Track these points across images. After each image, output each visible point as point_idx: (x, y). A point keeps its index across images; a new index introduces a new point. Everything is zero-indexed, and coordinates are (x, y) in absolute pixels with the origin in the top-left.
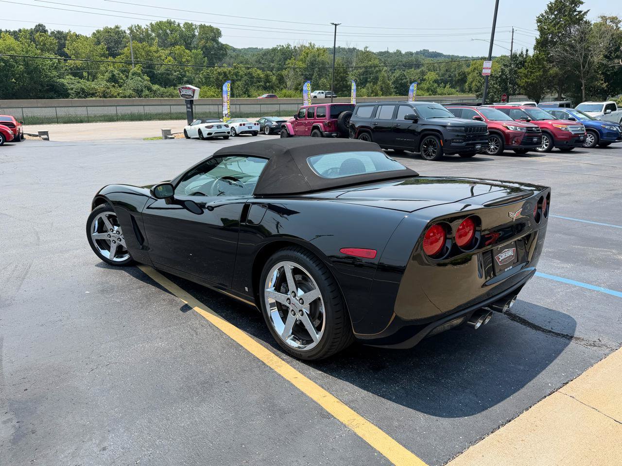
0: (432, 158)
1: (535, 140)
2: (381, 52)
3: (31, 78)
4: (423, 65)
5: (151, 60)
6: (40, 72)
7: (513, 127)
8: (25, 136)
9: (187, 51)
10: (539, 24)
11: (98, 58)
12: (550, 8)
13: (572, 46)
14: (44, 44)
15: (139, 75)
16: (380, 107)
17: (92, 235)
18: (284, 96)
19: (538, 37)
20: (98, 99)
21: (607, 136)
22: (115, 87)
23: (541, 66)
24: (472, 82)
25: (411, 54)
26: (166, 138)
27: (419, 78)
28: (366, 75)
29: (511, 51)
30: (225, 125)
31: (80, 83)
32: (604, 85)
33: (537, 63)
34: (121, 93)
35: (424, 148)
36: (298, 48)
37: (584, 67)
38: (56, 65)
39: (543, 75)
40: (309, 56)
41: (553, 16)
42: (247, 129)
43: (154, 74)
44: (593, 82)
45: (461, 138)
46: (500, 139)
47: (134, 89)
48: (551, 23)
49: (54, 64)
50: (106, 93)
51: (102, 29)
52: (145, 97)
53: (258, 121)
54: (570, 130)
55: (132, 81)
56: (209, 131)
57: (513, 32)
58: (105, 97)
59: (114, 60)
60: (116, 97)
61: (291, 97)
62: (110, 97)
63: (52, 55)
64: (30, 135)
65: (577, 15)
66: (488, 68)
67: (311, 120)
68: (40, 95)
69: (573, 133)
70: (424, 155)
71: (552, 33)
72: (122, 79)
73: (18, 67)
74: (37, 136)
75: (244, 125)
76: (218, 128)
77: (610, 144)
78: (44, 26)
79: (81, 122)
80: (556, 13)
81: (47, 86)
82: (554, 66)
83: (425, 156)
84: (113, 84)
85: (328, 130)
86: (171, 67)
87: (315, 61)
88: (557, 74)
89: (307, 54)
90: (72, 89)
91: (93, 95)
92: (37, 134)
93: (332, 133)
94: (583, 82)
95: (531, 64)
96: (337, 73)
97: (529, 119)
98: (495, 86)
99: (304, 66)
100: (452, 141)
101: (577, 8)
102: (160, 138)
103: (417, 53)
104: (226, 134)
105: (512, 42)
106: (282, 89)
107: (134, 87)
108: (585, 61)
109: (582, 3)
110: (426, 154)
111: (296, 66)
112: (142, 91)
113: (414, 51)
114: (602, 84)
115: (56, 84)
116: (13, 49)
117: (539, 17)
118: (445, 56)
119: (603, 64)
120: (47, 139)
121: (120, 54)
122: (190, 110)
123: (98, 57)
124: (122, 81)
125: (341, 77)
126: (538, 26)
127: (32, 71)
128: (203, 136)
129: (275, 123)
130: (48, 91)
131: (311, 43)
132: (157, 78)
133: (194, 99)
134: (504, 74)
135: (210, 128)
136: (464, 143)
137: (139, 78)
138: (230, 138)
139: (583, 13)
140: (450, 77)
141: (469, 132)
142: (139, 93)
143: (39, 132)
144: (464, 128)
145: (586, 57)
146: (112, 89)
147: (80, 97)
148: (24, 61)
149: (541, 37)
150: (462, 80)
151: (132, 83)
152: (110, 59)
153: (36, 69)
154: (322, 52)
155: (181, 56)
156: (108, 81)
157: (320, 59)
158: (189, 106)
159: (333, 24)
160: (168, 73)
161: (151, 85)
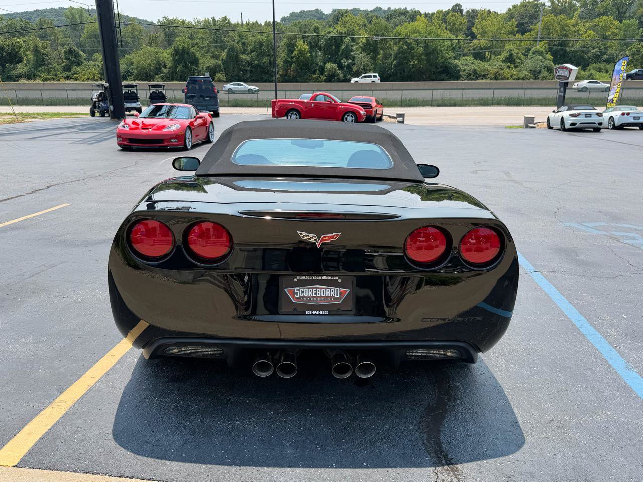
3: (428, 60)
5: (566, 35)
6: (437, 53)
8: (384, 118)
9: (616, 22)
11: (505, 37)
14: (454, 24)
15: (541, 54)
20: (489, 81)
22: (510, 67)
26: (527, 126)
30: (597, 114)
31: (474, 64)
34: (515, 75)
38: (454, 45)
42: (632, 121)
43: (565, 51)
47: (531, 71)
49: (452, 44)
50: (499, 74)
51: (519, 4)
52: (542, 80)
55: (531, 60)
56: (573, 120)
58: (496, 79)
59: (522, 38)
60: (508, 79)
62: (502, 79)
63: (453, 36)
64: (390, 117)
68: (433, 77)
72: (520, 58)
73: (418, 49)
74: (394, 118)
75: (628, 114)
76: (586, 117)
78: (461, 6)
79: (455, 105)
81: (441, 67)
84: (509, 64)
86: (589, 42)
90: (465, 70)
91: (484, 77)
92: (396, 116)
102: (521, 127)
104: (597, 125)
107: (531, 68)
112: (540, 72)
115: (449, 65)
116: (418, 32)
120: (403, 122)
121: (529, 31)
122: (562, 94)
123: (505, 35)
124: (519, 61)
127: (431, 51)
128: (564, 126)
130: (440, 73)
132: (568, 57)
133: (570, 80)
135: (576, 117)
137: (540, 57)
138: (602, 130)
142: (535, 74)
143: (397, 115)
146: (506, 70)
147: (471, 79)
148: (425, 42)
151: (530, 63)
152: (519, 36)
153: (435, 50)
155: (605, 28)
156: (504, 61)
158: (562, 89)
160: (585, 50)
161: (553, 65)
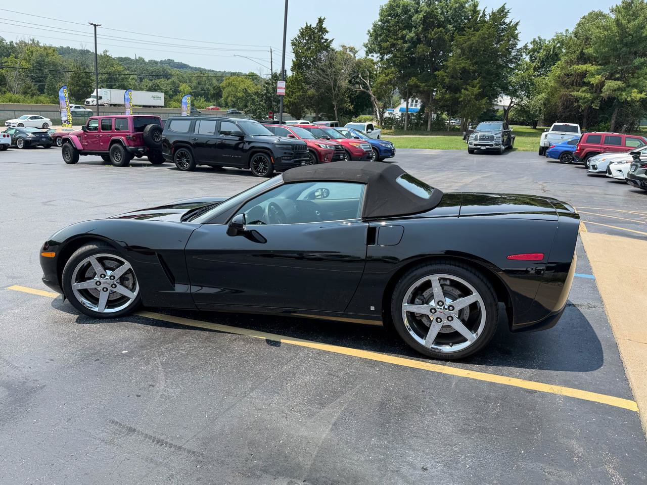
0: (264, 174)
1: (342, 156)
2: (122, 58)
4: (171, 76)
7: (324, 145)
10: (294, 47)
12: (302, 34)
13: (323, 71)
16: (198, 122)
17: (73, 285)
18: (10, 101)
19: (295, 60)
21: (384, 153)
23: (300, 87)
24: (227, 97)
25: (156, 63)
27: (171, 89)
28: (110, 82)
29: (272, 70)
32: (351, 107)
33: (296, 83)
35: (254, 164)
36: (17, 44)
37: (334, 90)
39: (303, 95)
40: (34, 54)
41: (305, 41)
44: (341, 104)
45: (289, 155)
46: (314, 156)
48: (303, 47)
53: (5, 132)
54: (362, 147)
57: (271, 52)
61: (19, 103)
65: (324, 42)
66: (282, 88)
67: (107, 133)
69: (365, 150)
70: (254, 171)
71: (305, 57)
77: (384, 159)
80: (307, 38)
82: (311, 88)
83: (256, 173)
85: (133, 144)
87: (44, 61)
88: (314, 96)
89: (32, 52)
93: (138, 148)
94: (334, 103)
95: (292, 84)
96: (78, 77)
97: (329, 137)
98: (261, 103)
99: (28, 66)
100: (281, 158)
101: (324, 36)
103: (162, 62)
105: (272, 62)
106: (5, 92)
108: (335, 85)
109: (327, 32)
110: (257, 171)
111: (17, 66)
113: (158, 60)
114: (349, 106)
117: (293, 40)
118: (192, 68)
119: (348, 88)
125: (84, 82)
126: (293, 49)
129: (30, 135)
131: (33, 40)
134: (269, 93)
136: (292, 160)
139: (329, 41)
140: (202, 90)
141: (296, 150)
144: (291, 146)
145: (335, 80)
149: (297, 60)
150: (218, 94)
154: (50, 51)
157: (49, 59)
159: (92, 24)
